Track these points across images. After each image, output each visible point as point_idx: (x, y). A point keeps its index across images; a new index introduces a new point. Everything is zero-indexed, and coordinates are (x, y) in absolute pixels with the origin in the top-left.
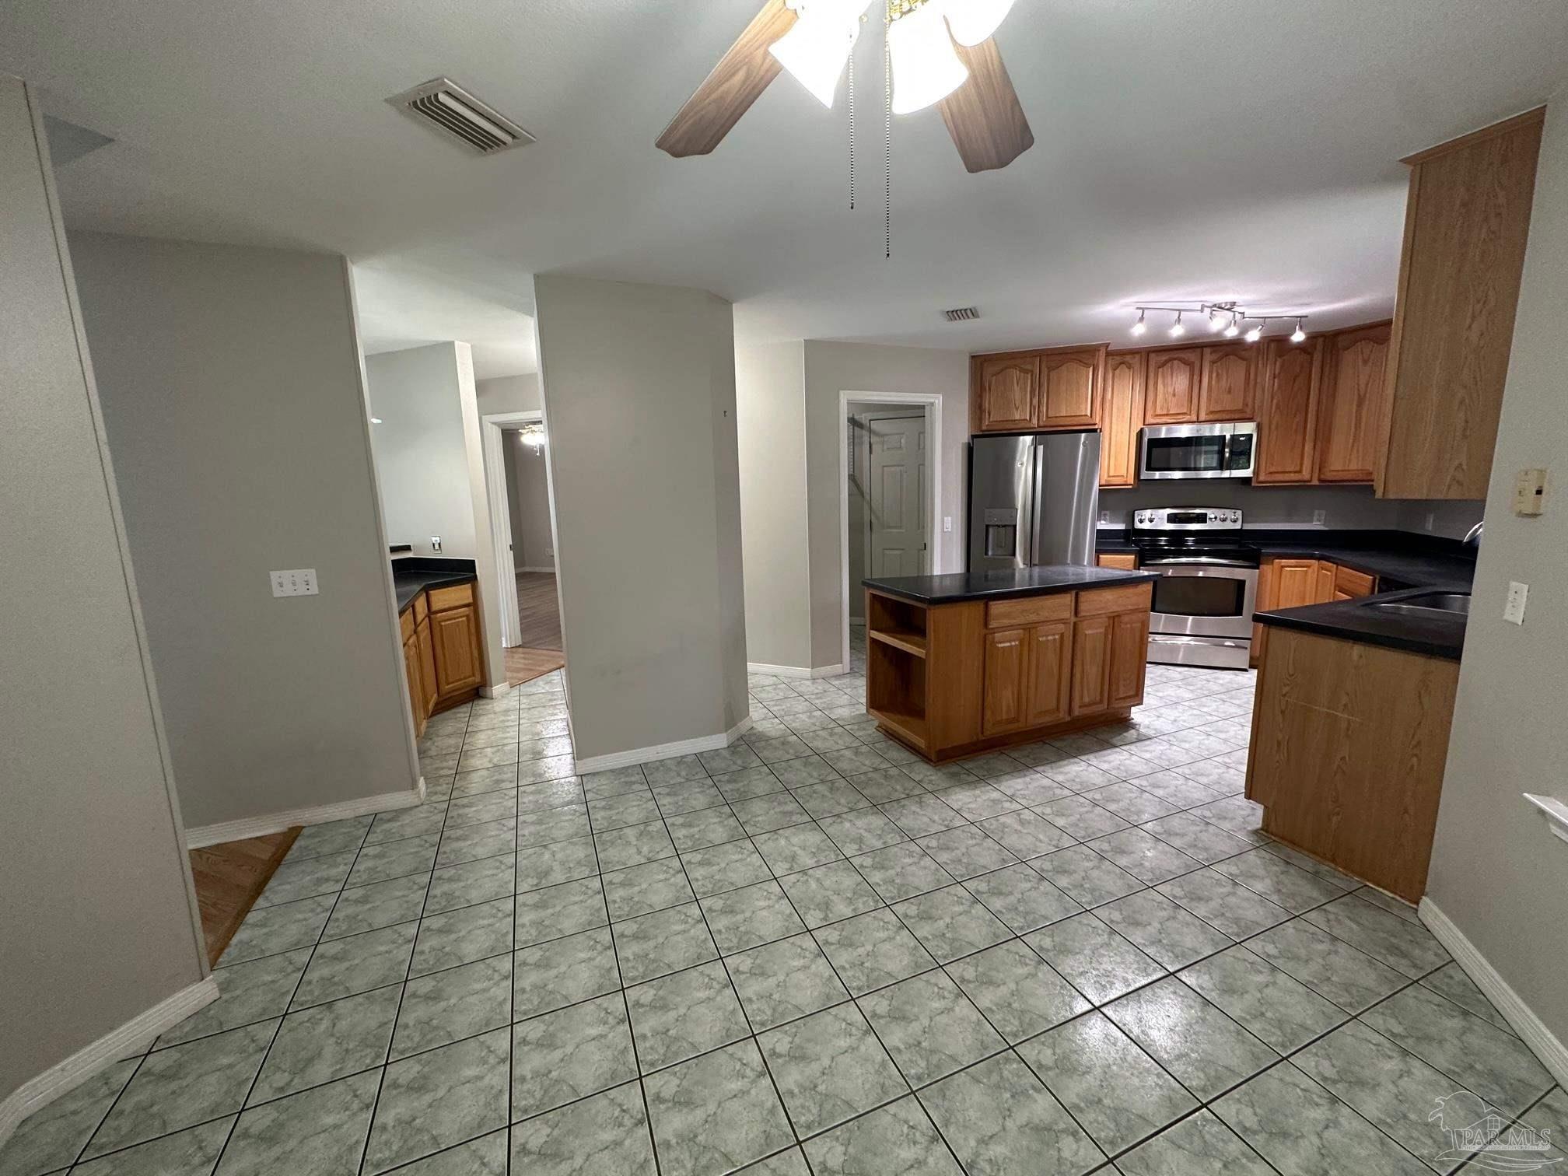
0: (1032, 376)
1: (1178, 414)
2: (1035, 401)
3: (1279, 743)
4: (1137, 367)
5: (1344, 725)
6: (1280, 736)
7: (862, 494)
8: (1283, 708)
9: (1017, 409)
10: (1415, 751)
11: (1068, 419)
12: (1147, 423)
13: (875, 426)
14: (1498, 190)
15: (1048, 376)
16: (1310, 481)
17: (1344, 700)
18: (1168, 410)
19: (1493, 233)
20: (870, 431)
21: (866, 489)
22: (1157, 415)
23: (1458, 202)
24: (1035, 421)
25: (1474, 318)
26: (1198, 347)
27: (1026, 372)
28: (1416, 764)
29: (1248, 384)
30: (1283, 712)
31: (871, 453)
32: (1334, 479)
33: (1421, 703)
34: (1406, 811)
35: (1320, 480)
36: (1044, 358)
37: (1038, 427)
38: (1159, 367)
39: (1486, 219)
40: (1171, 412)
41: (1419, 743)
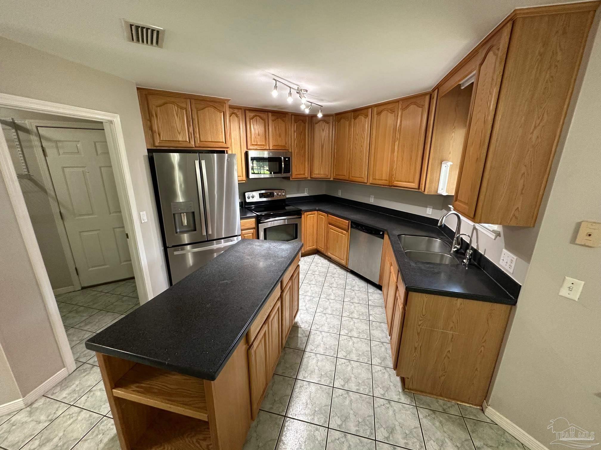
0: (186, 111)
1: (262, 145)
2: (191, 129)
3: (416, 348)
4: (240, 116)
5: (450, 337)
6: (416, 345)
7: (45, 192)
8: (419, 332)
9: (180, 133)
10: (484, 344)
11: (214, 143)
12: (248, 148)
13: (42, 131)
14: (558, 50)
15: (197, 113)
16: (307, 178)
17: (452, 325)
18: (257, 143)
19: (552, 77)
20: (40, 136)
21: (48, 186)
22: (253, 145)
23: (537, 52)
24: (193, 143)
25: (535, 127)
26: (266, 112)
27: (182, 108)
28: (483, 350)
29: (286, 133)
30: (418, 334)
31: (45, 155)
32: (316, 177)
33: (488, 323)
34: (476, 370)
35: (311, 178)
36: (193, 101)
37: (195, 147)
38: (251, 119)
39: (550, 68)
40: (258, 144)
41: (485, 340)
